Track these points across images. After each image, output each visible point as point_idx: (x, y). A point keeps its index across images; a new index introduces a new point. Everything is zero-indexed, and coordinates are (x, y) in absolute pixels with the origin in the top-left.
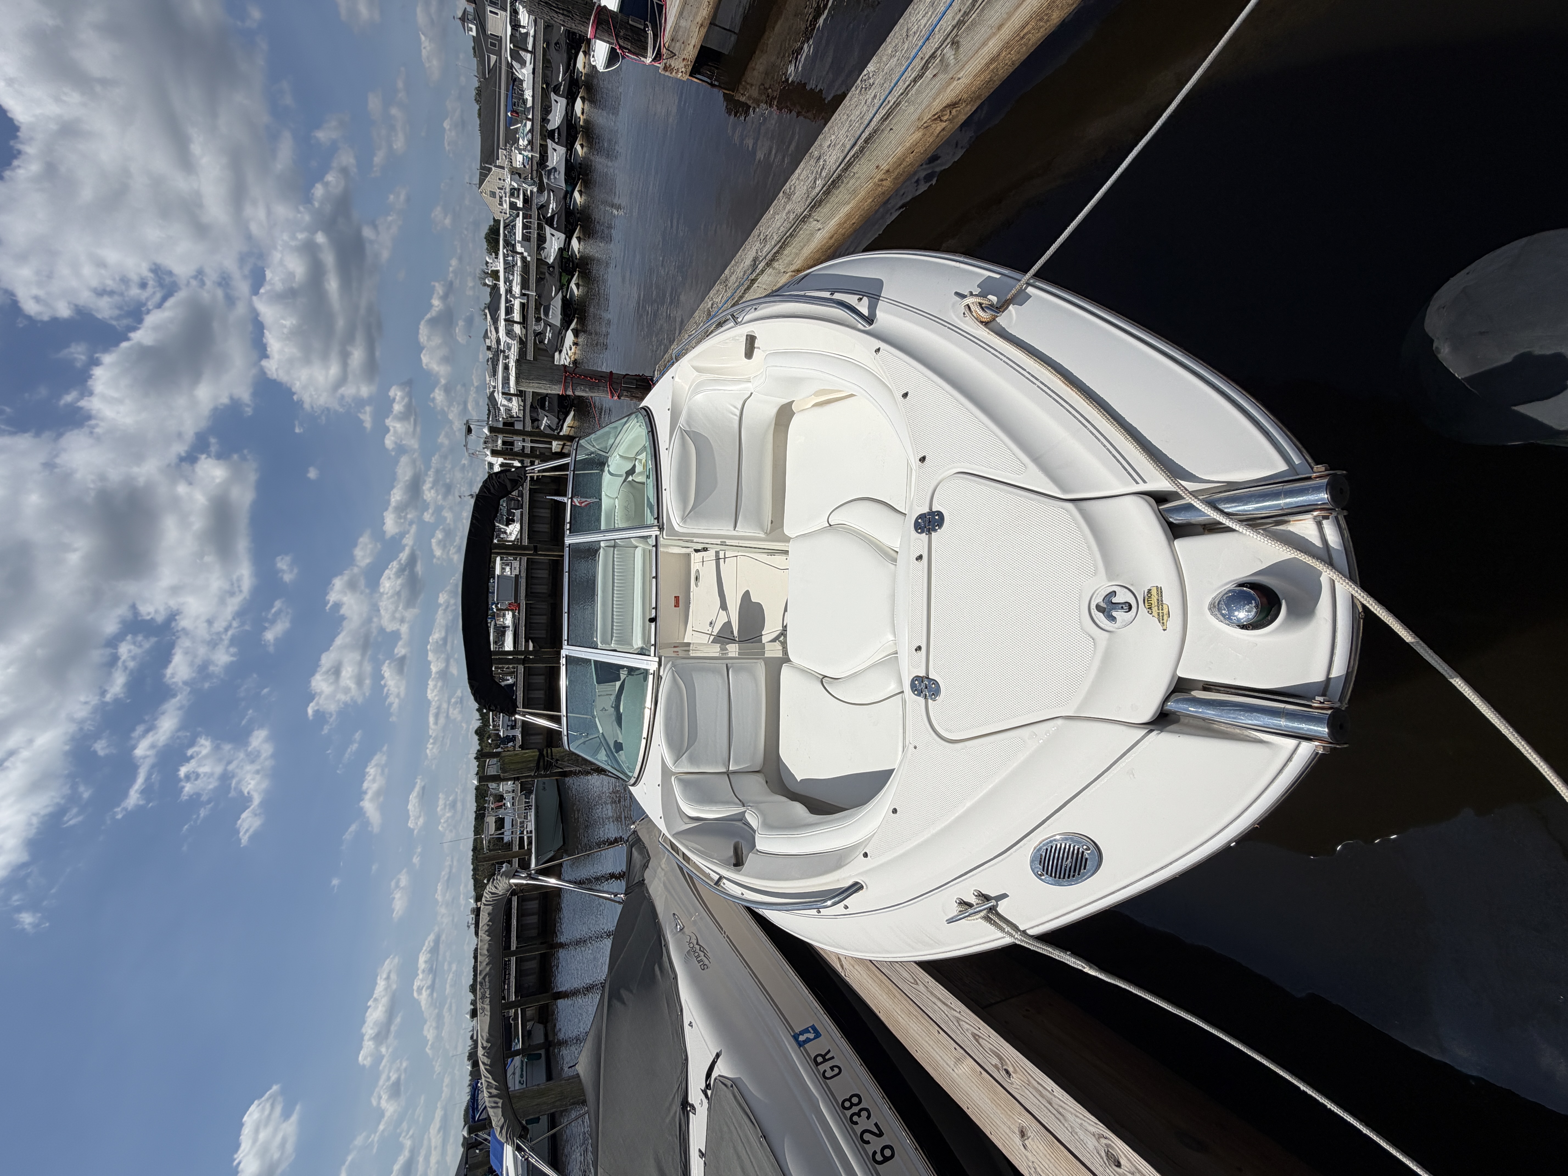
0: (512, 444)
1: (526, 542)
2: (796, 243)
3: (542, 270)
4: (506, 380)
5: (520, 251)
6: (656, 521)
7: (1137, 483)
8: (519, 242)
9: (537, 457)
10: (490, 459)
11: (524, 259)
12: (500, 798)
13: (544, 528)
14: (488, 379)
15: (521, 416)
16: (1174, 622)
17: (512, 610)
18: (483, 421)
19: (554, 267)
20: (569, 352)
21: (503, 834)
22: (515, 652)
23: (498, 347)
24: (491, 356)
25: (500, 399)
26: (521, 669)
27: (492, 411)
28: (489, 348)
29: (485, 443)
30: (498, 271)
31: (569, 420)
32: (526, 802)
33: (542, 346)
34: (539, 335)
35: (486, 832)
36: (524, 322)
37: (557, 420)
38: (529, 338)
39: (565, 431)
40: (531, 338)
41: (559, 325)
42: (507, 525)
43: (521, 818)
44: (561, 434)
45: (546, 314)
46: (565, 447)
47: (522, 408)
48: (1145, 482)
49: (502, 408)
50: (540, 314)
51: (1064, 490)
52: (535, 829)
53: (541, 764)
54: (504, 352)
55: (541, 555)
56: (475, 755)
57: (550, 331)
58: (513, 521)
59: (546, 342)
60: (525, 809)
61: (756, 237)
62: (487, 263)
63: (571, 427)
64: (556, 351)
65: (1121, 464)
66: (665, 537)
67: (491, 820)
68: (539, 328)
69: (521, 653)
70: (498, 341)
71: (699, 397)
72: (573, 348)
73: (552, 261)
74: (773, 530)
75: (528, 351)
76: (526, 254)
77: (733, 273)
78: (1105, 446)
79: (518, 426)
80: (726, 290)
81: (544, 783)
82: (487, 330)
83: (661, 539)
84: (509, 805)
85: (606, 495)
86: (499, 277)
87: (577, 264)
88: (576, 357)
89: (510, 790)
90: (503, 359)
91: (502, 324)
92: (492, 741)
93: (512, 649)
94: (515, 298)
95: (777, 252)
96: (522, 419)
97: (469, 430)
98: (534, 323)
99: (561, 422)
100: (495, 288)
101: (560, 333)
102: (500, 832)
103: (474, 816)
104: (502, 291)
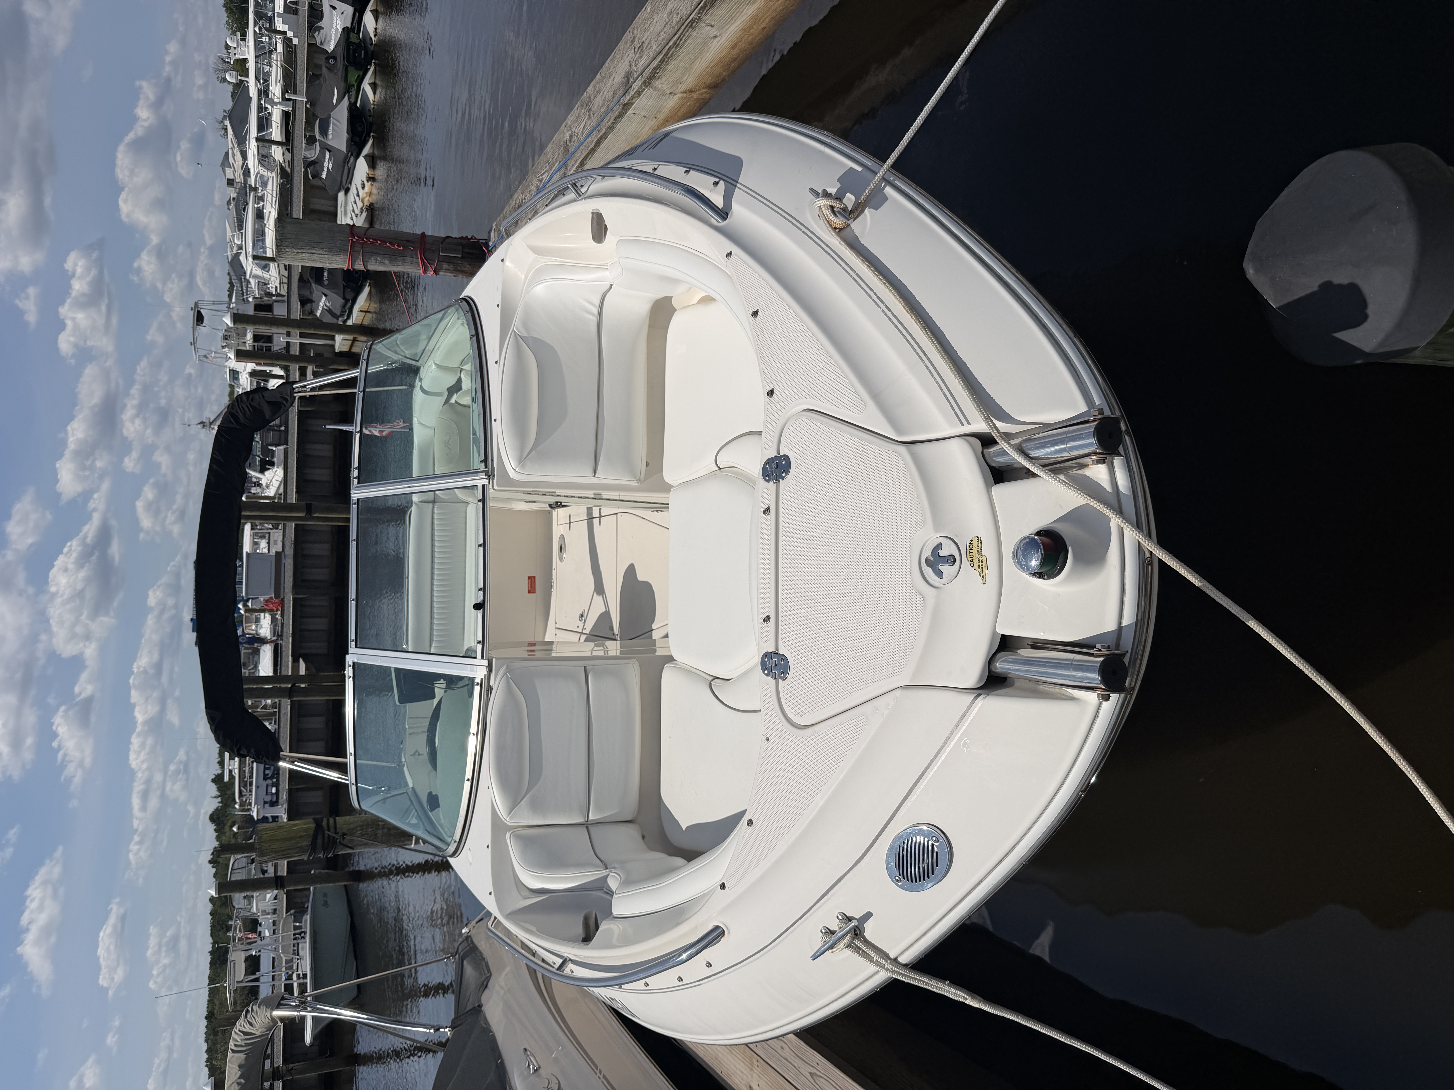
0: (269, 339)
1: (293, 498)
2: (683, 56)
3: (317, 61)
4: (260, 235)
5: (281, 29)
6: (483, 465)
7: (963, 425)
8: (279, 15)
9: (310, 360)
10: (233, 363)
11: (287, 42)
12: (252, 925)
13: (322, 474)
14: (229, 233)
15: (284, 292)
16: (992, 574)
17: (271, 611)
18: (221, 303)
19: (335, 58)
20: (361, 192)
21: (257, 980)
22: (276, 677)
23: (245, 181)
24: (234, 195)
25: (250, 266)
26: (286, 705)
27: (237, 284)
28: (231, 182)
29: (226, 338)
30: (245, 61)
31: (362, 300)
32: (295, 928)
33: (316, 182)
34: (313, 165)
35: (229, 977)
36: (288, 142)
37: (343, 301)
38: (296, 169)
39: (356, 318)
40: (299, 171)
41: (344, 149)
42: (262, 471)
43: (289, 953)
44: (350, 323)
45: (324, 132)
46: (356, 343)
47: (285, 280)
48: (969, 423)
49: (252, 281)
50: (314, 131)
51: (898, 430)
52: (312, 969)
53: (319, 841)
54: (255, 189)
55: (319, 519)
56: (210, 857)
57: (330, 159)
58: (272, 464)
59: (324, 176)
60: (295, 939)
61: (629, 43)
62: (227, 47)
63: (366, 312)
64: (339, 191)
65: (950, 403)
66: (496, 487)
67: (237, 958)
68: (313, 154)
69: (285, 679)
70: (247, 172)
71: (540, 290)
72: (368, 185)
73: (332, 47)
74: (648, 476)
75: (295, 190)
76: (290, 34)
77: (599, 92)
78: (937, 382)
79: (280, 311)
80: (589, 115)
81: (325, 895)
82: (227, 153)
83: (491, 491)
84: (267, 934)
85: (420, 423)
86: (248, 69)
87: (373, 52)
88: (374, 199)
89: (269, 909)
90: (254, 202)
91: (252, 146)
92: (238, 829)
93: (271, 674)
94: (273, 104)
95: (658, 67)
96: (285, 298)
97: (199, 319)
98: (304, 145)
99: (349, 304)
100: (240, 89)
101: (346, 161)
102: (253, 977)
103: (209, 958)
104: (253, 92)
